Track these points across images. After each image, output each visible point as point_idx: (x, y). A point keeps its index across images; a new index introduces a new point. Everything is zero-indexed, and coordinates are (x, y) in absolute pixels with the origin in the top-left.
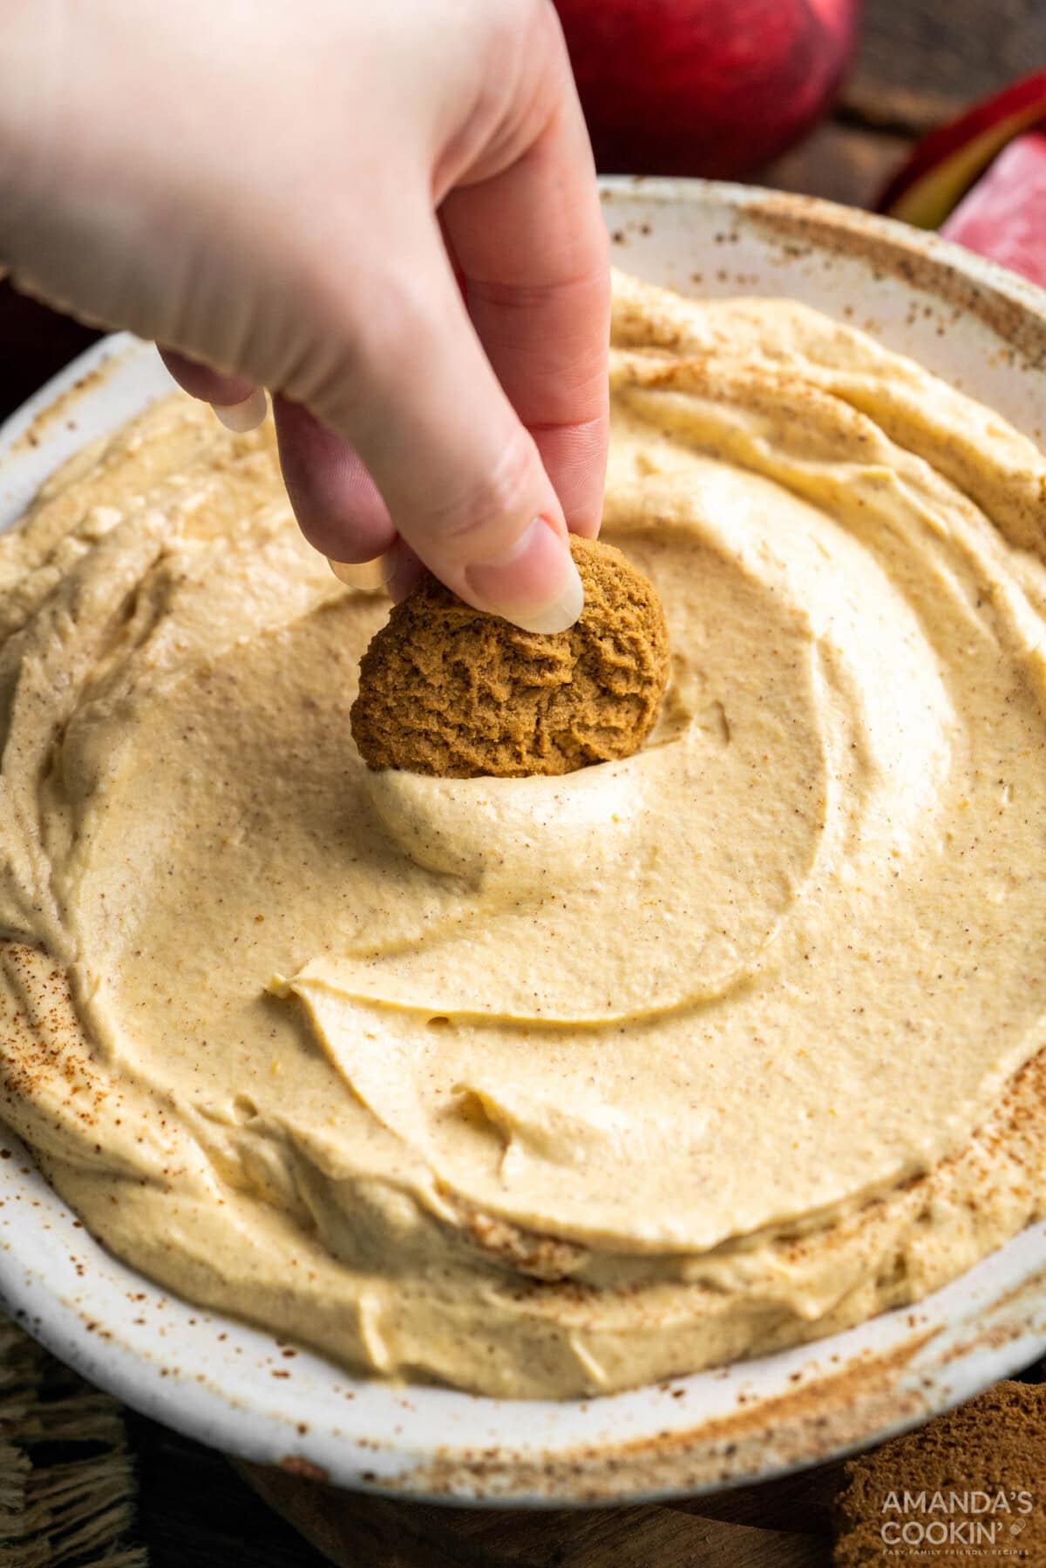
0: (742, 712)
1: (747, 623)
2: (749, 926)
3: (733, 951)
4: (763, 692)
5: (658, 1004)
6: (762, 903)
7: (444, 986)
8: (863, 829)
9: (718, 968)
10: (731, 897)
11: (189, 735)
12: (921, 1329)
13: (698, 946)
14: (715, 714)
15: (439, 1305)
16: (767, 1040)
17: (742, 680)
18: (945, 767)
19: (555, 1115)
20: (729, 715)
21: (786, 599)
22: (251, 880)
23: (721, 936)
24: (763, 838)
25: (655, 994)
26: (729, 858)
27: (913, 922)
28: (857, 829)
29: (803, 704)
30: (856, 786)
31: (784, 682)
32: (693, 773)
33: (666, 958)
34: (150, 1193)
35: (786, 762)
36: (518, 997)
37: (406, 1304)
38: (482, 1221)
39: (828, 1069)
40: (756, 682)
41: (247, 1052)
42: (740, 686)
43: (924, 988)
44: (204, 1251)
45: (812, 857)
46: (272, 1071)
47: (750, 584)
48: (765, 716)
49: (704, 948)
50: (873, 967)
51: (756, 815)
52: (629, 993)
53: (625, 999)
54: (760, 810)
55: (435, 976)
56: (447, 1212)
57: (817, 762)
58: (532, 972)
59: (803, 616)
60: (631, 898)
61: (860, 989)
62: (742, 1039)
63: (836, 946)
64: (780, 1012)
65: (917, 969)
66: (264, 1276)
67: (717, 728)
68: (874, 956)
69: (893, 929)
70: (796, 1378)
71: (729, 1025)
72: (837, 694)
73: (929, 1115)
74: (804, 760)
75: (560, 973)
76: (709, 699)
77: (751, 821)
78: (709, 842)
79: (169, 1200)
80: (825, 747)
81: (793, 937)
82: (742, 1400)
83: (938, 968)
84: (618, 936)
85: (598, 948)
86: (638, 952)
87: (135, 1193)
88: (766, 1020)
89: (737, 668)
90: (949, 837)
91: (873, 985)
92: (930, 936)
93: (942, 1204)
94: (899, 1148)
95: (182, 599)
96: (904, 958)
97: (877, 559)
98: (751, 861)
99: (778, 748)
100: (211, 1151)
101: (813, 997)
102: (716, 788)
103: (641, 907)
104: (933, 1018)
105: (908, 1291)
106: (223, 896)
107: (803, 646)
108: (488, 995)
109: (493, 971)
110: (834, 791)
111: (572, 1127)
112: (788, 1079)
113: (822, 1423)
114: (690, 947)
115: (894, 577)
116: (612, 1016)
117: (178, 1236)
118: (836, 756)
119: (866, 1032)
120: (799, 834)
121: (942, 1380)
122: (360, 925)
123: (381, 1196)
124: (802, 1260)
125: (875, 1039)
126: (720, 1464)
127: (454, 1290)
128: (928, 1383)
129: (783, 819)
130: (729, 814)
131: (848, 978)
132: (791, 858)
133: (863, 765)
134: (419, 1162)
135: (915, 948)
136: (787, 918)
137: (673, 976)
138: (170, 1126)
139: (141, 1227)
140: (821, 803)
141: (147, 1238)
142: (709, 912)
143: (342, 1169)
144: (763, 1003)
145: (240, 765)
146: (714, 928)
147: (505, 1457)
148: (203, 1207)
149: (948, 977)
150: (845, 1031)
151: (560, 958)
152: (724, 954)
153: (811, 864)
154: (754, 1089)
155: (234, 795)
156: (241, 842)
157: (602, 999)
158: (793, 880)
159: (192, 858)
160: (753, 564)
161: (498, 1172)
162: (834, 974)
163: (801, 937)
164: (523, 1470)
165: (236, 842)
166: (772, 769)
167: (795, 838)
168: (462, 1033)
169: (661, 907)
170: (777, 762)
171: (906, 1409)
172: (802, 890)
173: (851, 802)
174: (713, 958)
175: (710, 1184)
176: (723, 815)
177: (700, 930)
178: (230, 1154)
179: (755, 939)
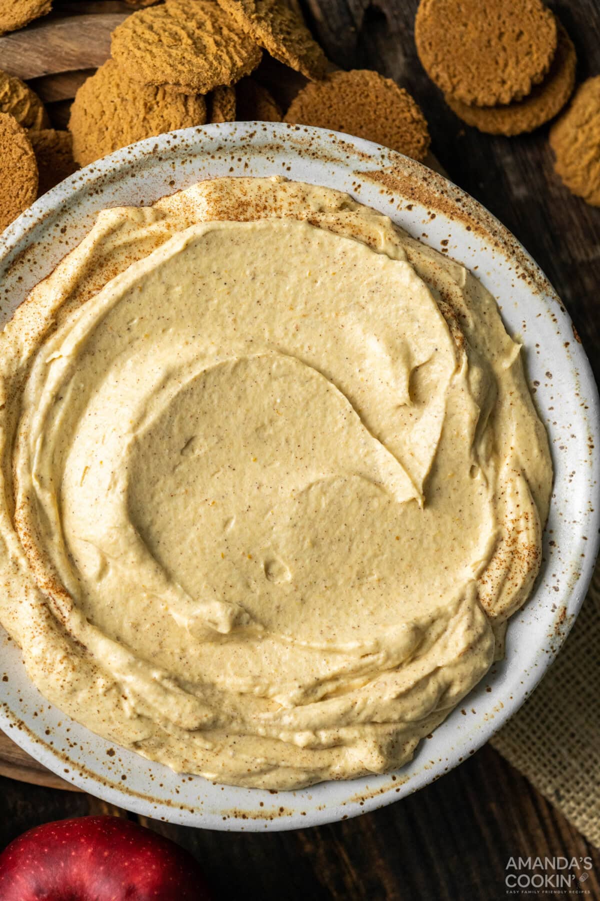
0: (178, 440)
1: (145, 468)
2: (260, 367)
3: (274, 366)
4: (167, 439)
5: (316, 374)
6: (248, 370)
7: (368, 452)
8: (192, 358)
9: (285, 364)
10: (254, 384)
11: (356, 627)
12: (359, 180)
13: (281, 380)
14: (185, 452)
15: (487, 341)
16: (294, 327)
17: (167, 451)
18: (137, 356)
19: (394, 361)
20: (184, 445)
21: (127, 459)
22: (385, 556)
23: (272, 375)
24: (223, 391)
25: (312, 378)
26: (239, 398)
27: (207, 317)
28: (193, 360)
29: (162, 418)
30: (178, 373)
31: (158, 433)
32: (216, 440)
33: (296, 387)
34: (529, 475)
35: (187, 407)
36: (351, 424)
37: (495, 353)
38: (458, 343)
39: (292, 292)
40: (164, 445)
41: (452, 491)
42: (170, 450)
43: (233, 286)
44: (533, 436)
45: (218, 366)
46: (453, 475)
47: (130, 478)
48: (175, 430)
49: (281, 377)
50: (237, 315)
51: (216, 402)
52: (318, 387)
53: (322, 387)
54: (212, 402)
55: (367, 459)
56: (464, 358)
57: (181, 395)
58: (336, 429)
59: (129, 446)
60: (280, 423)
61: (249, 311)
62: (301, 336)
63: (238, 335)
64: (279, 332)
65: (227, 296)
66: (524, 410)
67: (190, 446)
68: (232, 317)
69: (216, 320)
70: (410, 207)
71: (298, 346)
72: (148, 410)
73: (288, 237)
74: (182, 401)
75: (329, 419)
76: (182, 458)
77: (219, 402)
78: (239, 412)
79: (526, 466)
80: (173, 396)
81: (251, 349)
82: (433, 216)
83: (222, 288)
84: (299, 413)
85: (309, 415)
86: (301, 399)
87: (532, 481)
88: (286, 334)
89: (163, 457)
90: (164, 331)
91: (244, 307)
92: (210, 304)
93: (313, 208)
94: (309, 236)
95: (309, 680)
96: (225, 305)
97: (66, 458)
98: (235, 388)
99: (184, 414)
100: (497, 470)
101: (265, 326)
102: (216, 426)
103: (281, 415)
104: (245, 272)
105: (347, 198)
106: (399, 560)
107: (140, 437)
108: (358, 435)
109: (347, 443)
110: (187, 379)
111: (392, 352)
112: (306, 303)
113: (425, 179)
114: (284, 382)
115: (70, 444)
116: (332, 386)
117: (536, 451)
118: (173, 390)
119: (266, 292)
120: (212, 378)
121: (378, 153)
122: (370, 499)
123: (475, 387)
124: (373, 236)
125: (267, 287)
126: (465, 200)
127: (479, 340)
128: (383, 157)
129: (211, 390)
130: (222, 413)
131: (248, 320)
132: (223, 374)
133: (169, 377)
134: (452, 386)
135: (219, 304)
136: (248, 356)
137: (299, 378)
138: (502, 490)
139: (542, 467)
140: (195, 380)
141: (544, 462)
142: (266, 386)
143: (476, 409)
144: (281, 342)
145: (347, 603)
146: (271, 379)
147: (521, 271)
148: (519, 453)
149: (223, 281)
150: (271, 300)
151: (323, 425)
152: (279, 366)
153: (221, 364)
154: (318, 312)
155: (359, 594)
156: (373, 575)
157: (328, 395)
158: (232, 366)
159: (394, 586)
160: (122, 484)
161: (430, 361)
162: (250, 326)
163: (249, 347)
164: (520, 261)
165: (375, 577)
166: (194, 411)
167: (215, 378)
168: (378, 432)
169: (276, 407)
170: (189, 411)
171: (397, 157)
172: (234, 359)
173: (185, 371)
174: (282, 370)
175: (373, 288)
176: (224, 414)
177: (275, 384)
178: (492, 463)
179: (264, 360)
